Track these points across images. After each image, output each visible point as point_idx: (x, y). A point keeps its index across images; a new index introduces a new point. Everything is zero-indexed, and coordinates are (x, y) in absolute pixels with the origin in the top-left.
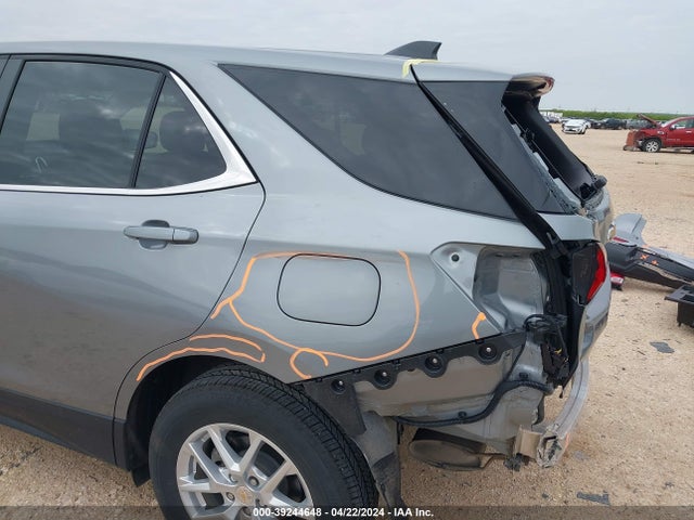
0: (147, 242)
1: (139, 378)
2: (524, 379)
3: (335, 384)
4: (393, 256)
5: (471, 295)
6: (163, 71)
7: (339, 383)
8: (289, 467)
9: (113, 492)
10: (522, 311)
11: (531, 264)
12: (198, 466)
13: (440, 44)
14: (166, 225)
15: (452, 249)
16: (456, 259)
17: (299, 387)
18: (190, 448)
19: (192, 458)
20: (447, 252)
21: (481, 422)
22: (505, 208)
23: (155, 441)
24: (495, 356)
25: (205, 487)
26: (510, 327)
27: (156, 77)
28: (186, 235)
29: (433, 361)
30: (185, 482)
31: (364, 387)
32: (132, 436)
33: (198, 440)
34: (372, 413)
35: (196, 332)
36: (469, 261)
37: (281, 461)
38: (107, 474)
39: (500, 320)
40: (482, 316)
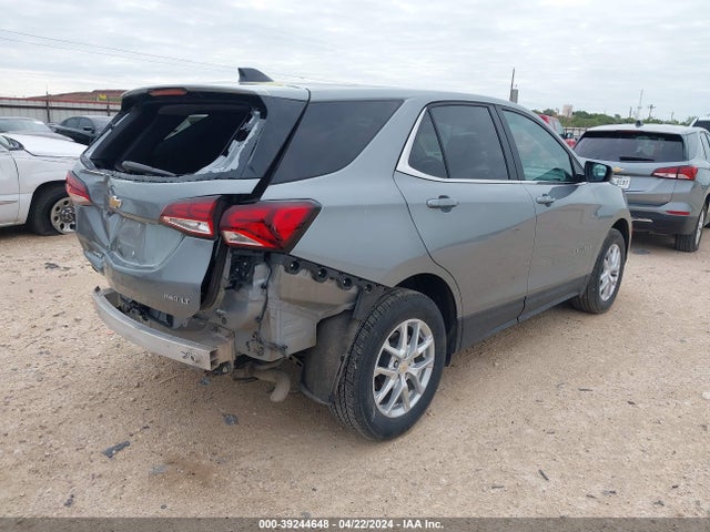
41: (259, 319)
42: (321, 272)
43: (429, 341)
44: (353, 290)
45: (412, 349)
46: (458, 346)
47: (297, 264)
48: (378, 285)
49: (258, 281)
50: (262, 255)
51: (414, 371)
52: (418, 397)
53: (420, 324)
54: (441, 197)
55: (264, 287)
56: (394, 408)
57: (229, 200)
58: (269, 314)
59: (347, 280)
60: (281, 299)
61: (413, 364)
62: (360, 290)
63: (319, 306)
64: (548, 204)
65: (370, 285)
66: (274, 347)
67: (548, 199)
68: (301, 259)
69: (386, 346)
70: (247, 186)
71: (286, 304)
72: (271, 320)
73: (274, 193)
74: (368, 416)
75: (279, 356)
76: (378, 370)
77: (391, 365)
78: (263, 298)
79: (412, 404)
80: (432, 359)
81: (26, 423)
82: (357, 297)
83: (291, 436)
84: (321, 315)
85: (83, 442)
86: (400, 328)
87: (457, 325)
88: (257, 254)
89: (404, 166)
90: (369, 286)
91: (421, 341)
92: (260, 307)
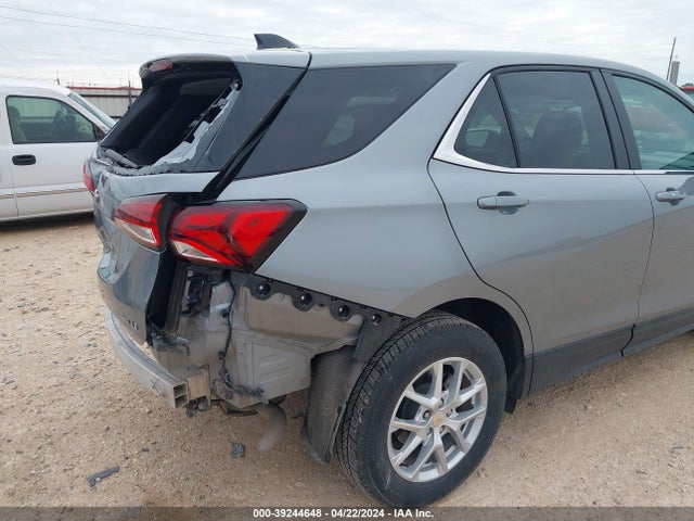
41: (223, 354)
42: (305, 298)
43: (480, 385)
44: (356, 320)
45: (452, 395)
46: (526, 389)
47: (268, 287)
48: (391, 315)
49: (218, 306)
50: (220, 273)
51: (454, 424)
52: (460, 456)
53: (464, 364)
54: (501, 194)
55: (225, 314)
56: (423, 470)
57: (181, 200)
58: (234, 348)
59: (345, 309)
60: (251, 329)
61: (455, 414)
62: (365, 321)
63: (311, 339)
64: (674, 202)
65: (380, 315)
66: (244, 391)
67: (673, 195)
68: (273, 280)
69: (409, 392)
70: (198, 182)
71: (262, 336)
72: (239, 357)
73: (237, 191)
74: (380, 482)
75: (253, 401)
76: (396, 424)
77: (418, 417)
78: (226, 328)
79: (451, 465)
80: (483, 409)
81: (35, 428)
82: (360, 330)
83: (298, 484)
84: (317, 349)
85: (74, 462)
86: (432, 369)
87: (524, 364)
88: (214, 272)
89: (447, 151)
90: (378, 316)
91: (466, 384)
92: (222, 339)
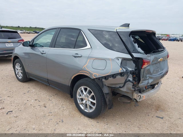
0: (75, 57)
1: (72, 78)
2: (129, 80)
3: (99, 79)
4: (109, 59)
5: (120, 66)
6: (80, 30)
7: (100, 79)
8: (93, 94)
9: (68, 101)
10: (130, 69)
11: (132, 62)
12: (80, 94)
13: (129, 24)
14: (78, 54)
15: (118, 58)
16: (118, 60)
17: (94, 79)
18: (79, 91)
19: (79, 92)
20: (117, 59)
21: (123, 88)
22: (127, 52)
23: (74, 89)
24: (123, 76)
25: (80, 97)
26: (127, 71)
27: (79, 31)
28: (80, 56)
29: (114, 76)
30: (78, 97)
31: (104, 80)
32: (71, 89)
33: (80, 89)
34: (105, 85)
35: (81, 70)
36: (120, 60)
37: (92, 93)
38: (67, 99)
39: (125, 70)
40: (121, 69)
